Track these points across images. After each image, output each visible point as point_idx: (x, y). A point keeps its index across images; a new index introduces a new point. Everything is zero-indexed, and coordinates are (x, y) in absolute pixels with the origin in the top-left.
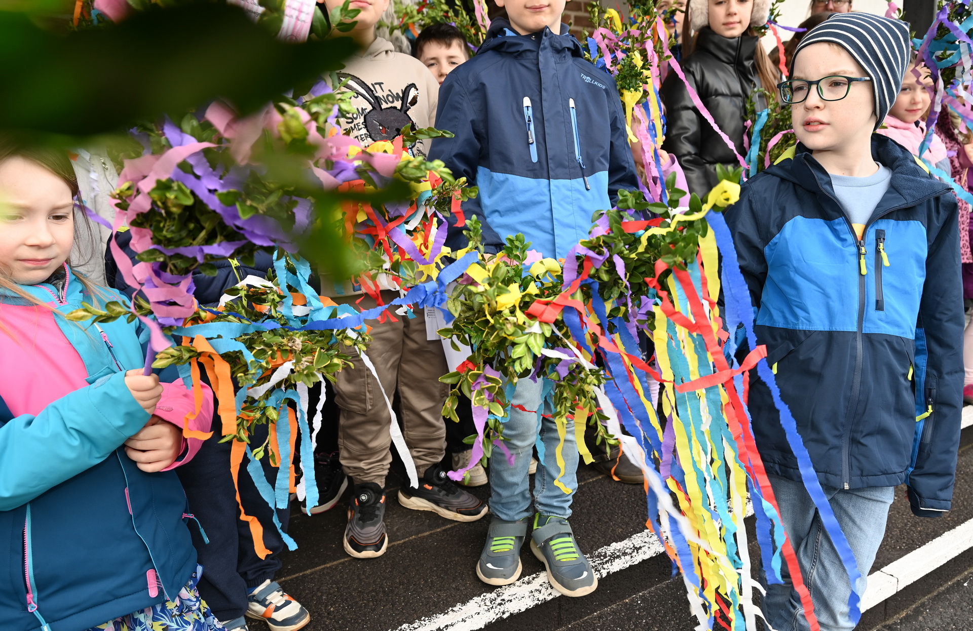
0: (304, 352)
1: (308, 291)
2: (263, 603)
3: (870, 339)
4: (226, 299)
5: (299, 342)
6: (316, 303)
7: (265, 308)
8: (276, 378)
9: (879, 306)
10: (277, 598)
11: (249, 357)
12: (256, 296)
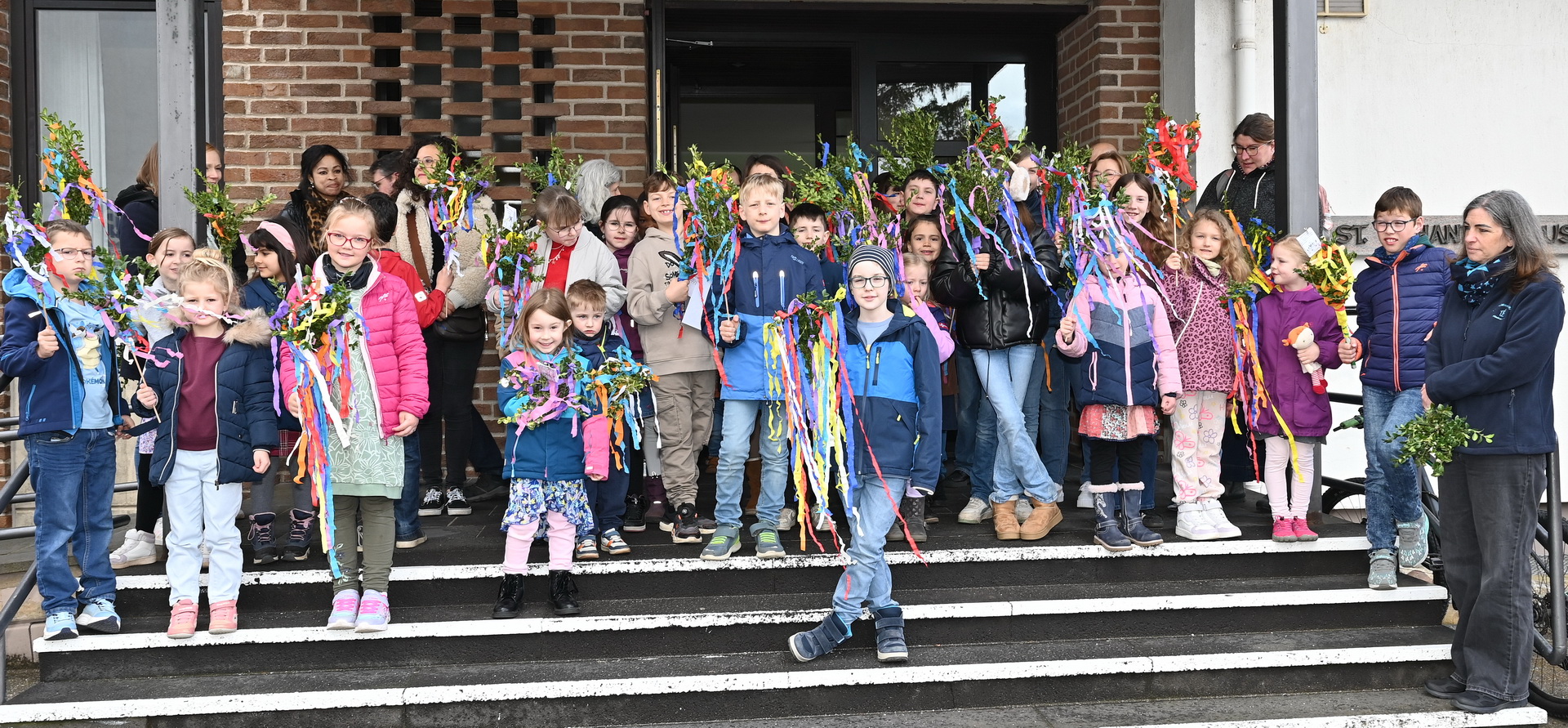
0: (631, 382)
1: (631, 361)
2: (608, 538)
3: (870, 399)
4: (602, 367)
5: (628, 379)
6: (633, 366)
7: (616, 369)
8: (621, 392)
9: (875, 383)
10: (616, 538)
11: (612, 384)
12: (613, 365)
